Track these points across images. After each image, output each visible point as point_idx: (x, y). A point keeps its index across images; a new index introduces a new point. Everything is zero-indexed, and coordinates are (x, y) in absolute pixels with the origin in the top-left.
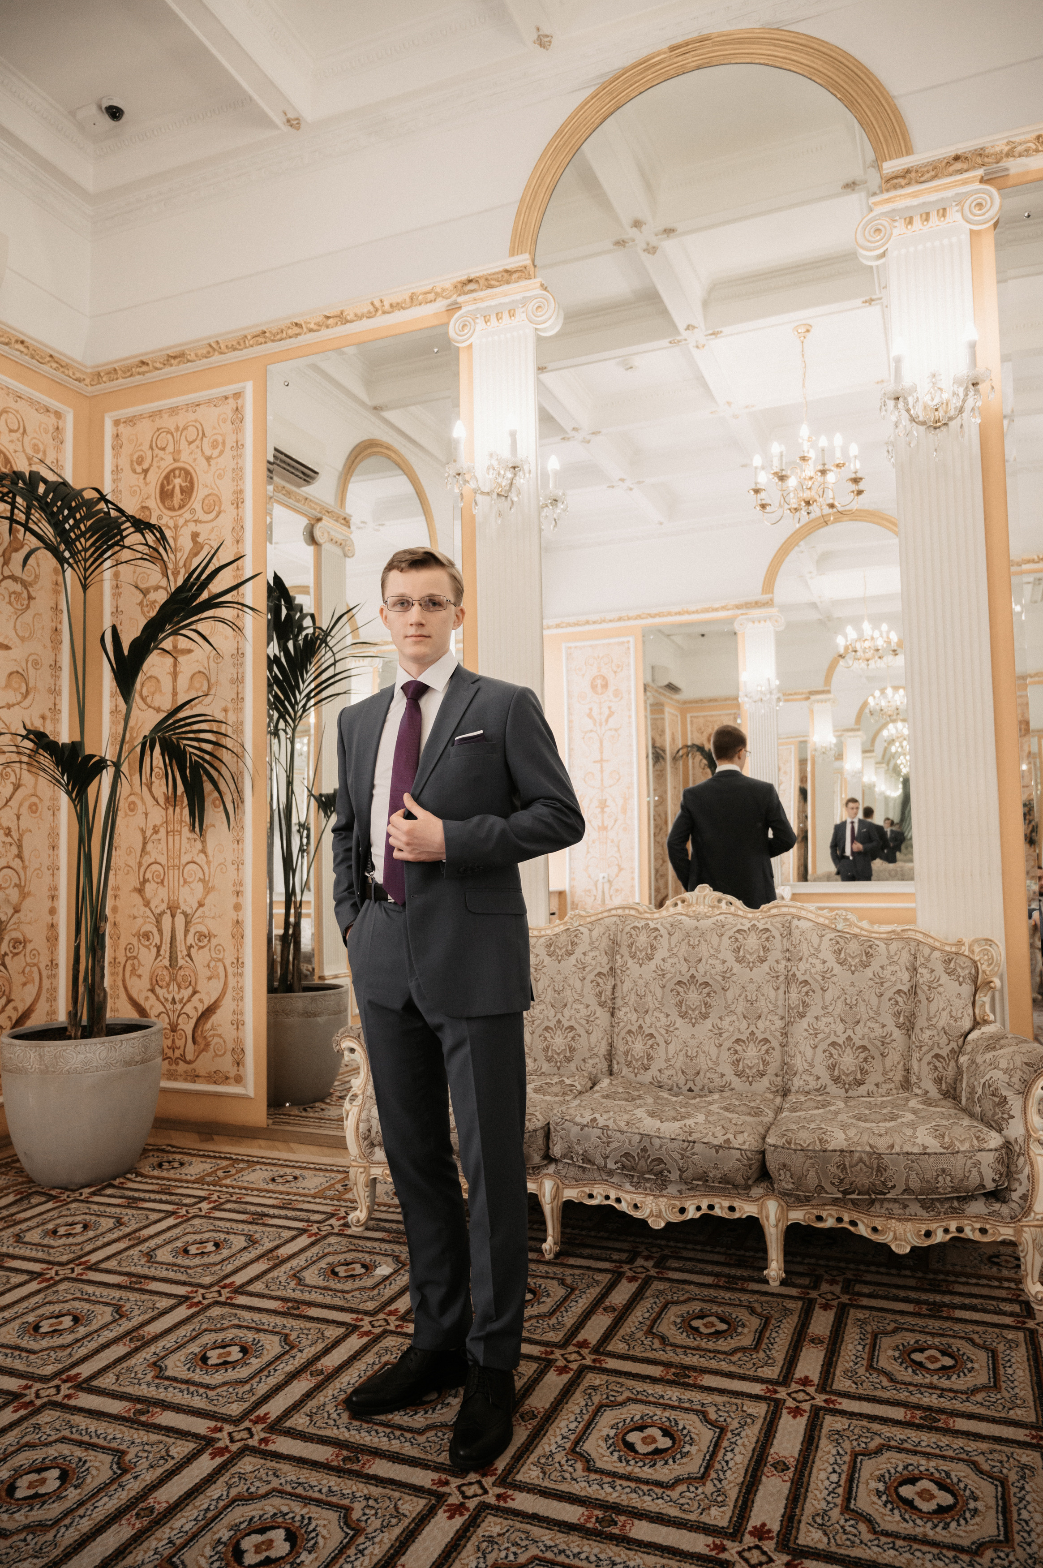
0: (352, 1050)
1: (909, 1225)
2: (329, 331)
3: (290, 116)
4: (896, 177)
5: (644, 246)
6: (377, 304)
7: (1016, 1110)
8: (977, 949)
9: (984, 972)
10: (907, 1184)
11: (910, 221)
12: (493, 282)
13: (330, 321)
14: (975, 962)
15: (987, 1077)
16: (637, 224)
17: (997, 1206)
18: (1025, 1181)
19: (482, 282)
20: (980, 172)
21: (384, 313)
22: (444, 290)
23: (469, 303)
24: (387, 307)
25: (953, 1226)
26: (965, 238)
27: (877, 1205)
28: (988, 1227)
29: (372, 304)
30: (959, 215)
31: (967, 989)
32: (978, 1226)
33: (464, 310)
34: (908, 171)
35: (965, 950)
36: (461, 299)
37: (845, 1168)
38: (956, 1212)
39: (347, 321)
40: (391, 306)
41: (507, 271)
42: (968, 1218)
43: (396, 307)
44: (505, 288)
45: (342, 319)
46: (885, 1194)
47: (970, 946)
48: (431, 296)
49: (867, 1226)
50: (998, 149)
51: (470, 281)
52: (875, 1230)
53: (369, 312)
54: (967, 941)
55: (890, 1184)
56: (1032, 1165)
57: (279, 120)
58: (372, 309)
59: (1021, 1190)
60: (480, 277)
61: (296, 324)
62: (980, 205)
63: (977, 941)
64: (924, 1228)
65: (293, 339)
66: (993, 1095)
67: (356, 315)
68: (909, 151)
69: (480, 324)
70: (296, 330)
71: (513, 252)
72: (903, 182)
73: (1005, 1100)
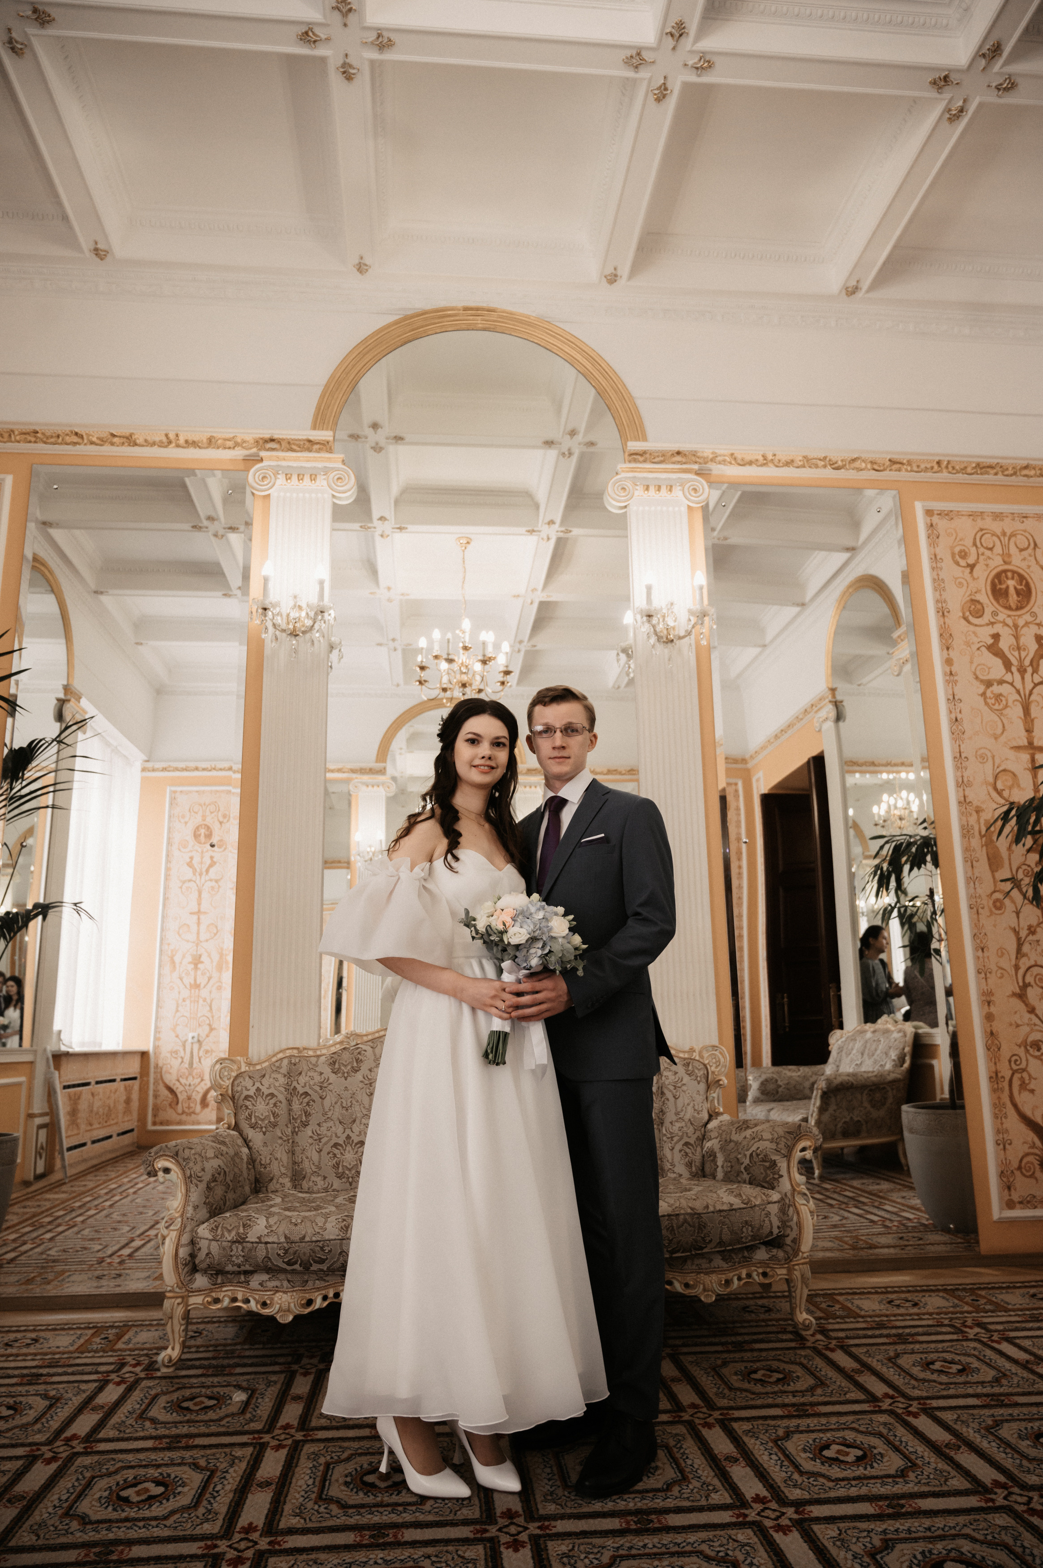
0: (167, 1171)
1: (714, 1277)
2: (114, 448)
3: (99, 246)
4: (636, 454)
5: (373, 445)
6: (172, 436)
7: (784, 1171)
8: (706, 1055)
9: (713, 1072)
10: (720, 1238)
11: (647, 488)
12: (294, 447)
13: (116, 440)
14: (705, 1065)
15: (754, 1148)
16: (375, 426)
17: (775, 1251)
18: (795, 1227)
19: (284, 444)
20: (696, 467)
21: (178, 446)
22: (244, 442)
23: (271, 459)
24: (182, 441)
25: (744, 1273)
26: (684, 509)
27: (689, 1262)
28: (768, 1270)
29: (167, 435)
30: (681, 493)
31: (702, 1086)
32: (761, 1270)
33: (265, 463)
34: (645, 452)
35: (696, 1056)
36: (263, 454)
37: (673, 1230)
38: (746, 1261)
39: (135, 444)
40: (187, 442)
41: (310, 441)
42: (754, 1265)
43: (194, 444)
44: (306, 454)
45: (129, 440)
46: (702, 1248)
47: (700, 1053)
48: (230, 444)
49: (680, 1282)
50: (705, 455)
51: (272, 440)
52: (687, 1285)
53: (161, 442)
54: (697, 1048)
55: (708, 1239)
56: (798, 1214)
57: (86, 245)
58: (164, 439)
59: (793, 1235)
60: (283, 440)
61: (76, 434)
62: (695, 490)
63: (705, 1048)
64: (723, 1277)
65: (70, 447)
66: (764, 1161)
67: (146, 441)
68: (645, 439)
69: (281, 480)
70: (75, 439)
71: (314, 427)
72: (641, 459)
73: (774, 1164)
